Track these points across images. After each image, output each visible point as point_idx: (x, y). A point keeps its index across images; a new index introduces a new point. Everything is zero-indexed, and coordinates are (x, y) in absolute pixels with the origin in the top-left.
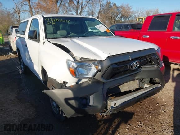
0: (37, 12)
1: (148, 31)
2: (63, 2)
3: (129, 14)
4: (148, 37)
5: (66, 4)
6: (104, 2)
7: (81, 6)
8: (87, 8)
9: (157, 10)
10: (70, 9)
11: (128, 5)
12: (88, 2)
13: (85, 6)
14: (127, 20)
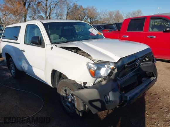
0: (5, 15)
1: (127, 32)
2: (31, 4)
3: (94, 15)
4: (128, 37)
5: (34, 6)
6: (71, 5)
7: (49, 8)
8: (56, 10)
9: (118, 11)
10: (39, 11)
11: (93, 7)
12: (56, 4)
13: (53, 8)
14: (93, 21)
